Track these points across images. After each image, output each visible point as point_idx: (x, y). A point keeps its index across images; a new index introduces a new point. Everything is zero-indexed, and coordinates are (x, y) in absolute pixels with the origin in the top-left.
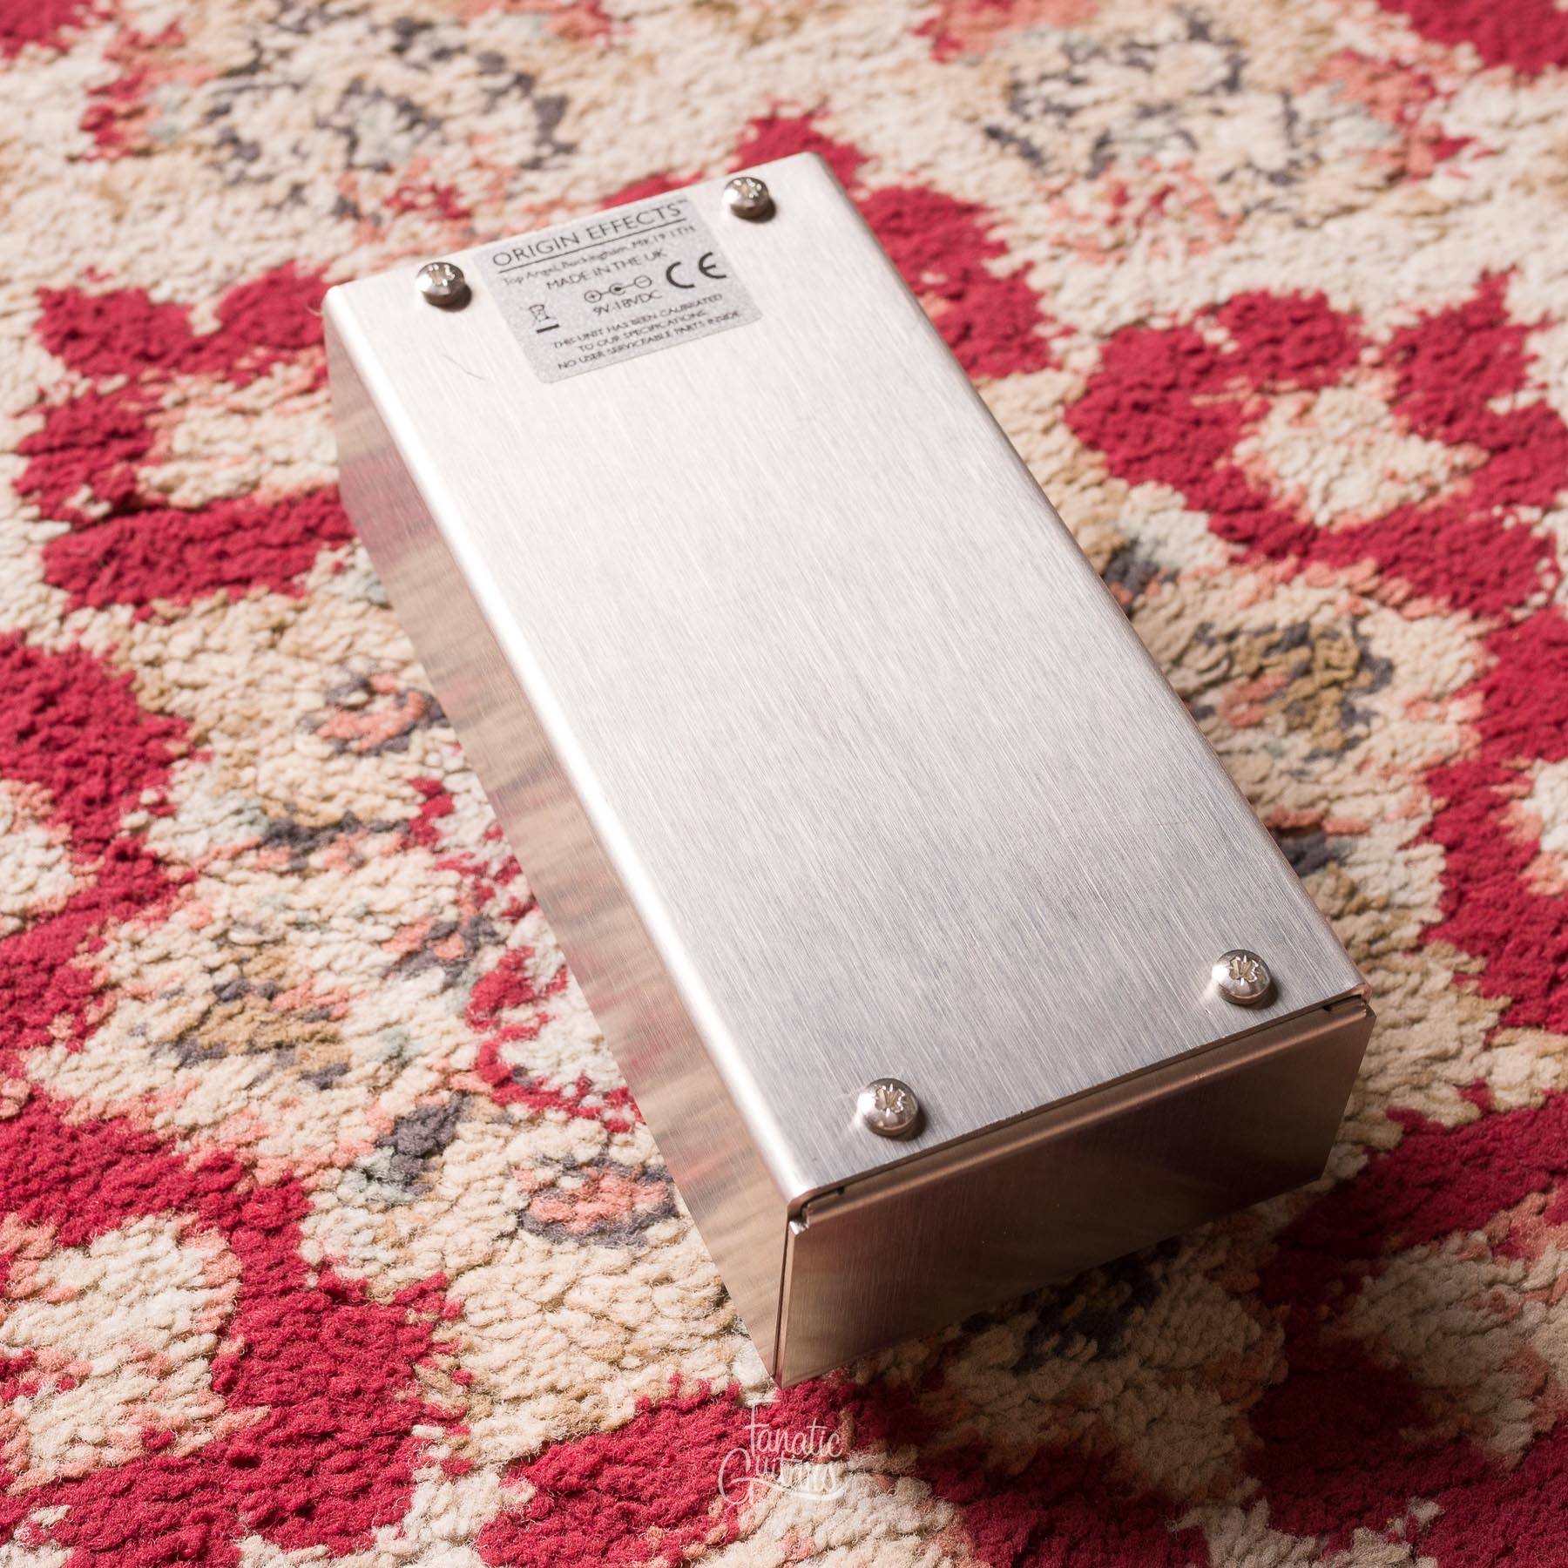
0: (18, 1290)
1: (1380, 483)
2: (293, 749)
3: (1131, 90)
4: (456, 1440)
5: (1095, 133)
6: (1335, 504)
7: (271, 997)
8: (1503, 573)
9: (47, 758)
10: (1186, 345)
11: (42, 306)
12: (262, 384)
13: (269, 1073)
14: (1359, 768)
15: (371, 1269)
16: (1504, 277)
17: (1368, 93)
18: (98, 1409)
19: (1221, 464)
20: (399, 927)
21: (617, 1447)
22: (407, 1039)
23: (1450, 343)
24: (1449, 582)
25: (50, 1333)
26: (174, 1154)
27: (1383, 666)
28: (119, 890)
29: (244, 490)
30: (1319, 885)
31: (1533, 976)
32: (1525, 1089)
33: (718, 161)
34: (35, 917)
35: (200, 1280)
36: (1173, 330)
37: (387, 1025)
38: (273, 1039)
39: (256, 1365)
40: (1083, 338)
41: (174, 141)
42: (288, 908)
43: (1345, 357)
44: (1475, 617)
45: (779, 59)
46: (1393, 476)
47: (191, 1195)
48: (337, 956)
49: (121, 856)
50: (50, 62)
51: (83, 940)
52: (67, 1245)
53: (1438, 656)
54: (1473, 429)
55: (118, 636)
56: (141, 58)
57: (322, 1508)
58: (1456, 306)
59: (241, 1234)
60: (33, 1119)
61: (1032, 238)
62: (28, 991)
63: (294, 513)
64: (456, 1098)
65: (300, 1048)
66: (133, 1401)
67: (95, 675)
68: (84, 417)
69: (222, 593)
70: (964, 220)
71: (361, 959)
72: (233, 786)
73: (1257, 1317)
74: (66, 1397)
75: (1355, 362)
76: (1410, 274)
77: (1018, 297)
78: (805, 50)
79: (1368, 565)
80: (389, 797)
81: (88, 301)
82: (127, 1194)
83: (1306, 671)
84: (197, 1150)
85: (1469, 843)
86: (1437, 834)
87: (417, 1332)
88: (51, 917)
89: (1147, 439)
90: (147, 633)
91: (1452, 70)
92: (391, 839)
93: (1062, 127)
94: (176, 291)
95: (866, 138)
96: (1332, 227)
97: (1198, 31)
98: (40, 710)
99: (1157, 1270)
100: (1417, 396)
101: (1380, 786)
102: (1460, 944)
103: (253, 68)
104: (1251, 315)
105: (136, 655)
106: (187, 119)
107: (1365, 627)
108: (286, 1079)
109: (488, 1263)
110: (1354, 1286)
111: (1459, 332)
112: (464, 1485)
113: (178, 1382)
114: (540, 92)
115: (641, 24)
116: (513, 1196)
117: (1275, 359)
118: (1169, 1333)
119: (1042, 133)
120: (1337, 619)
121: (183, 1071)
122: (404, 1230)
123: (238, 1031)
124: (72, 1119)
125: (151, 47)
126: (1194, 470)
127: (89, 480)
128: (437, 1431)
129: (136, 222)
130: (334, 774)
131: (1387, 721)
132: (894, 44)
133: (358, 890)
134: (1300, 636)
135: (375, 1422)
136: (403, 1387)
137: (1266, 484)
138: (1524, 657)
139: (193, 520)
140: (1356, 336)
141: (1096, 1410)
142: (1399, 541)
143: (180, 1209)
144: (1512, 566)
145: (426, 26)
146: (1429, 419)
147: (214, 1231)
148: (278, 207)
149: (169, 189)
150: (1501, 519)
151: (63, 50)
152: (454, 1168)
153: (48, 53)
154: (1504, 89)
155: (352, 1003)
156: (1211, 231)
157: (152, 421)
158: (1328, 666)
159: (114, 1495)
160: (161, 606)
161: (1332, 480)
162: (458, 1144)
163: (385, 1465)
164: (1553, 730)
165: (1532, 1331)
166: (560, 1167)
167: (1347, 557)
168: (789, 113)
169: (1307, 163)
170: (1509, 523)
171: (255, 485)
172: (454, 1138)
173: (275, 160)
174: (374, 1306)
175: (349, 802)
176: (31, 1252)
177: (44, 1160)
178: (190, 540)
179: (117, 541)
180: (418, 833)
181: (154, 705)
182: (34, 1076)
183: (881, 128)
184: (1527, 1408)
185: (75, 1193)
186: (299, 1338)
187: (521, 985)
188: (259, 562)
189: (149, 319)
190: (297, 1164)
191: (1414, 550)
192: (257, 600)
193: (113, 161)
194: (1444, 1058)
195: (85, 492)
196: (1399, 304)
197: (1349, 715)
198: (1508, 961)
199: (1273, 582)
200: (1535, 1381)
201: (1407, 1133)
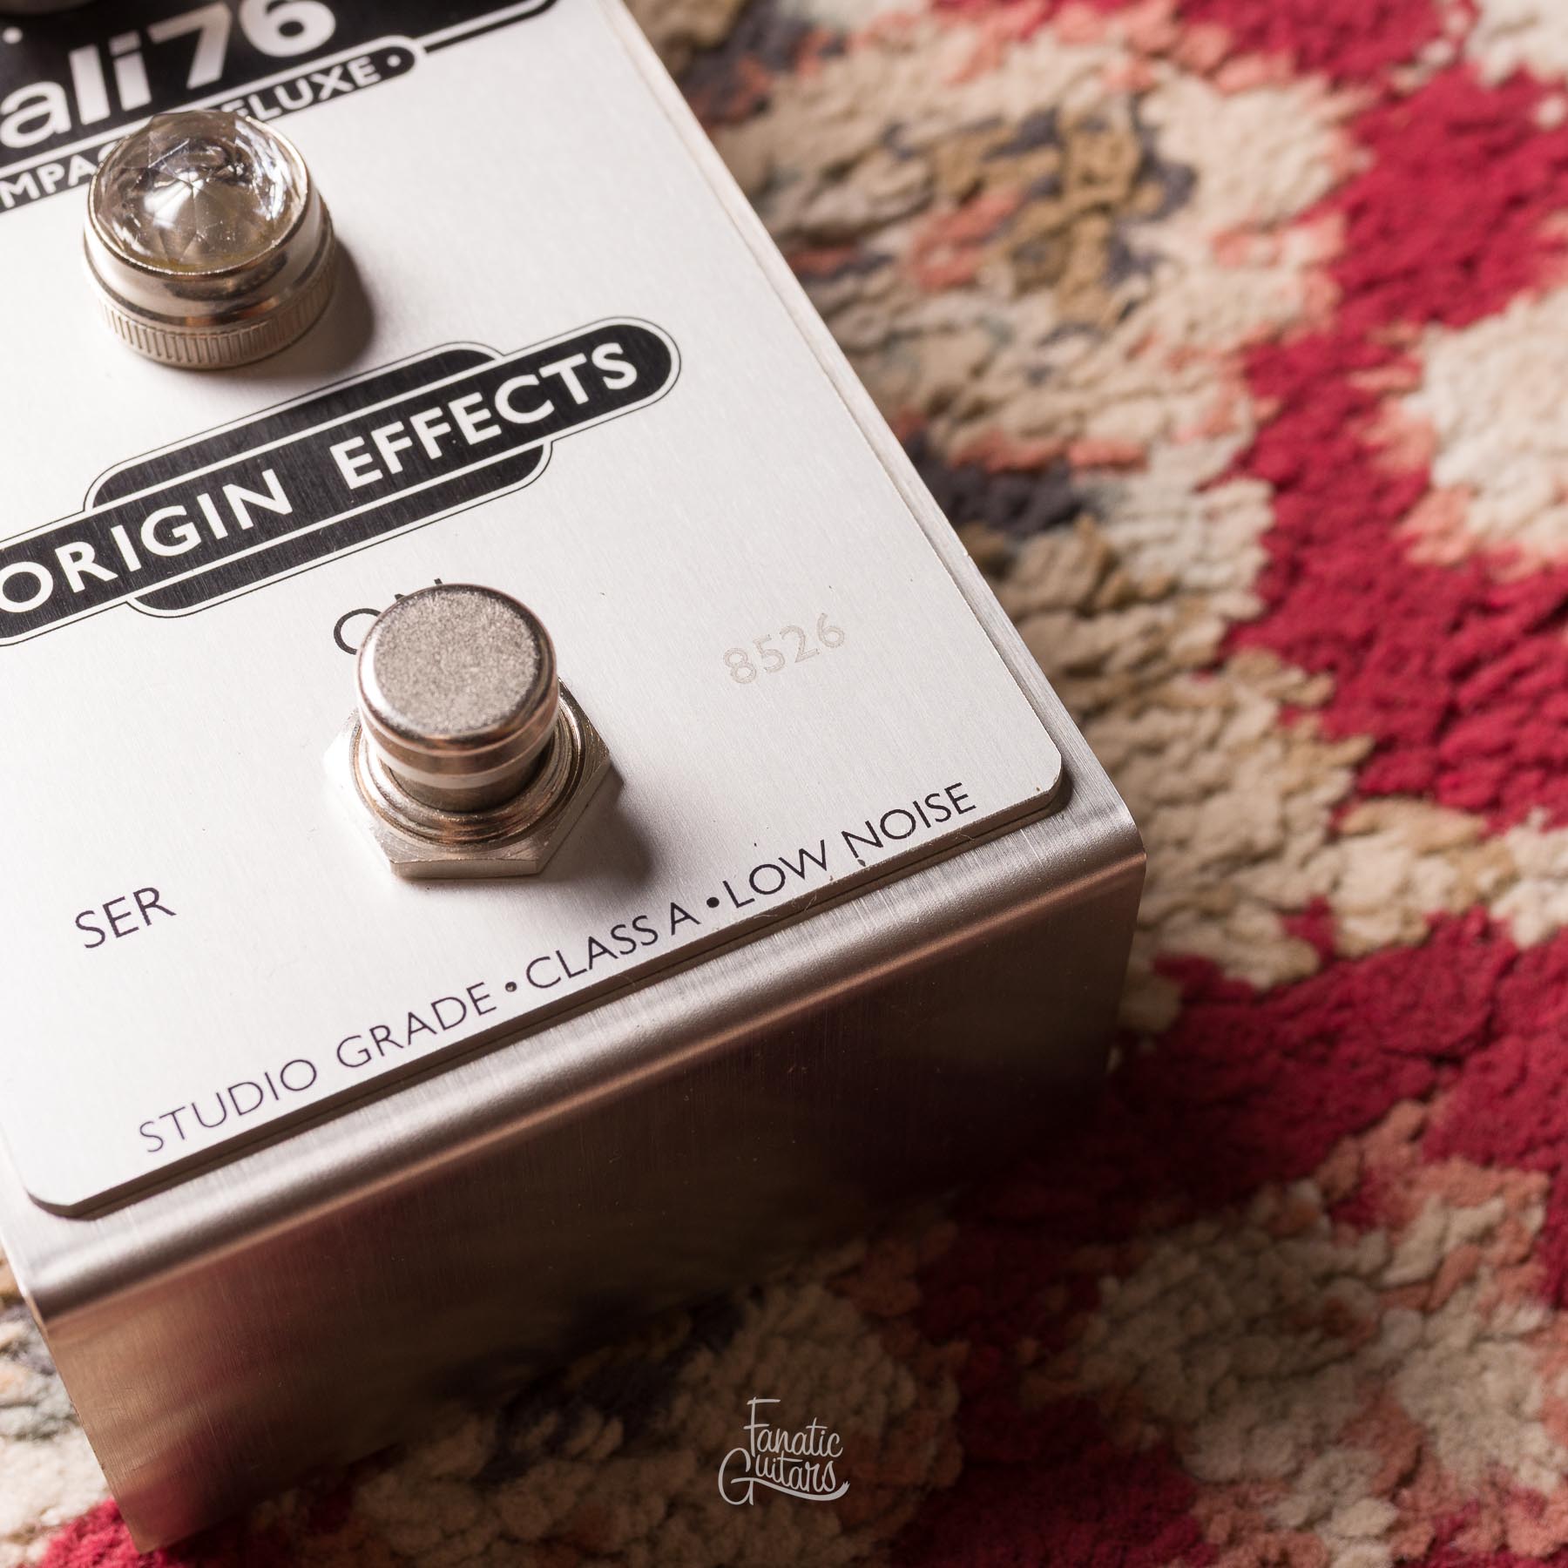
14: (1133, 353)
24: (1294, 27)
27: (1179, 175)
30: (1056, 555)
31: (1414, 705)
32: (1394, 916)
44: (1335, 85)
53: (1274, 154)
79: (1161, 4)
83: (1053, 189)
85: (1314, 477)
86: (1260, 463)
101: (1166, 381)
102: (1288, 653)
107: (1154, 110)
110: (1085, 1297)
120: (1106, 98)
131: (1182, 270)
134: (1042, 130)
138: (1414, 153)
158: (1089, 179)
165: (1395, 1366)
184: (1380, 1515)
194: (1252, 857)
197: (1121, 262)
198: (1373, 681)
199: (1004, 40)
200: (1399, 1462)
201: (1189, 1001)
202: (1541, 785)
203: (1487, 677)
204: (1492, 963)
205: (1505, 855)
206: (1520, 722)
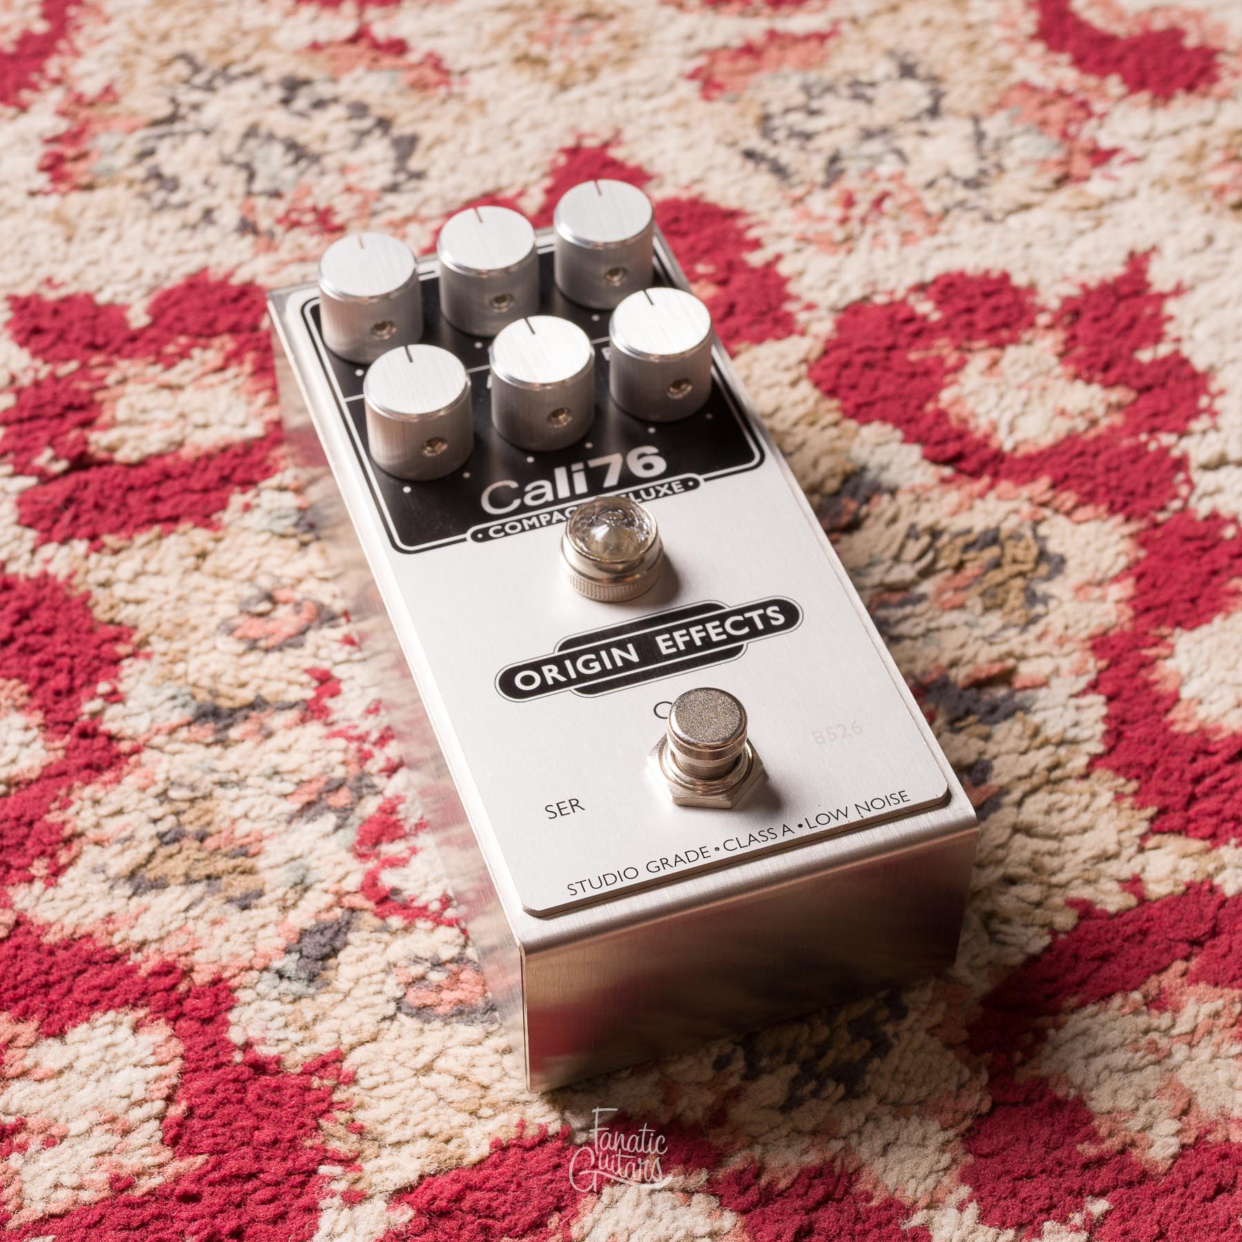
0: (11, 1072)
1: (1053, 418)
2: (214, 648)
3: (855, 118)
4: (352, 1176)
5: (828, 153)
6: (1019, 436)
7: (202, 840)
8: (1149, 485)
9: (24, 660)
10: (902, 315)
11: (12, 309)
12: (184, 365)
13: (201, 899)
14: (1040, 638)
15: (284, 1047)
16: (1146, 256)
17: (1039, 115)
18: (75, 1161)
19: (930, 407)
20: (300, 783)
21: (476, 1178)
22: (308, 869)
23: (1105, 309)
24: (1108, 492)
25: (36, 1103)
26: (130, 963)
27: (1057, 560)
28: (81, 761)
29: (172, 448)
30: (1010, 730)
31: (1176, 794)
32: (1170, 882)
33: (536, 182)
34: (17, 784)
35: (152, 1060)
36: (891, 304)
37: (293, 859)
38: (204, 872)
39: (196, 1124)
40: (822, 312)
41: (111, 178)
42: (213, 771)
43: (1025, 320)
44: (1128, 519)
45: (582, 101)
46: (1063, 413)
47: (143, 994)
48: (253, 807)
49: (83, 734)
50: (13, 118)
51: (55, 800)
52: (48, 1035)
53: (1100, 551)
54: (1124, 374)
55: (76, 564)
56: (84, 113)
57: (250, 1231)
58: (1109, 279)
59: (182, 1023)
60: (20, 939)
61: (781, 236)
62: (13, 841)
63: (212, 465)
64: (347, 914)
65: (225, 879)
66: (102, 1154)
67: (60, 595)
68: (47, 394)
69: (157, 529)
70: (728, 222)
71: (271, 808)
72: (169, 678)
73: (966, 1062)
74: (50, 1152)
75: (1032, 325)
76: (1073, 256)
77: (771, 281)
78: (602, 94)
79: (1044, 482)
80: (290, 683)
81: (47, 304)
82: (94, 995)
83: (997, 564)
84: (147, 960)
85: (1126, 694)
86: (1101, 688)
87: (321, 1094)
88: (30, 783)
89: (874, 388)
90: (99, 562)
91: (1104, 96)
92: (293, 715)
93: (802, 148)
94: (116, 295)
95: (651, 160)
96: (1014, 221)
97: (907, 71)
98: (18, 623)
99: (889, 1029)
100: (1080, 350)
101: (1055, 651)
102: (1117, 770)
103: (172, 119)
104: (951, 291)
105: (92, 578)
106: (121, 160)
107: (1043, 530)
108: (215, 904)
109: (374, 1040)
110: (1041, 1037)
111: (1112, 300)
112: (358, 1210)
113: (136, 1139)
114: (396, 131)
115: (474, 77)
116: (392, 988)
117: (970, 325)
118: (900, 1077)
119: (787, 154)
120: (1021, 524)
121: (135, 899)
122: (309, 1017)
123: (177, 867)
124: (50, 939)
125: (91, 104)
126: (910, 411)
127: (51, 443)
128: (337, 1170)
129: (83, 241)
130: (247, 666)
131: (1061, 602)
132: (671, 87)
133: (268, 755)
134: (992, 538)
135: (290, 1164)
136: (310, 1137)
137: (964, 421)
138: (1166, 550)
139: (133, 473)
140: (1033, 305)
141: (844, 1138)
142: (1068, 463)
143: (134, 1006)
144: (1155, 479)
145: (307, 82)
146: (1090, 367)
147: (162, 1021)
148: (194, 227)
149: (109, 214)
150: (1146, 444)
151: (23, 108)
152: (346, 968)
153: (11, 111)
154: (1144, 110)
155: (265, 843)
156: (919, 227)
157: (99, 396)
158: (1015, 561)
159: (89, 1227)
160: (109, 540)
161: (1015, 417)
162: (349, 949)
163: (298, 1197)
164: (1188, 605)
165: (1178, 1067)
166: (428, 964)
167: (1027, 476)
168: (591, 143)
169: (993, 172)
170: (1153, 446)
171: (181, 444)
172: (346, 944)
173: (191, 190)
174: (287, 1076)
175: (259, 688)
176: (20, 1042)
177: (29, 970)
178: (131, 488)
179: (74, 490)
180: (313, 711)
181: (106, 617)
182: (19, 906)
183: (662, 153)
184: (1175, 1125)
185: (53, 996)
186: (229, 1102)
187: (396, 825)
188: (186, 504)
189: (95, 317)
190: (225, 968)
191: (1079, 470)
192: (185, 533)
193: (64, 195)
194: (1107, 857)
195: (48, 453)
196: (1065, 279)
197: (1032, 598)
198: (1156, 783)
199: (971, 497)
200: (1181, 1105)
201: (1081, 918)
202: (1234, 828)
203: (1208, 781)
204: (1216, 901)
205: (1220, 857)
206: (1224, 801)
